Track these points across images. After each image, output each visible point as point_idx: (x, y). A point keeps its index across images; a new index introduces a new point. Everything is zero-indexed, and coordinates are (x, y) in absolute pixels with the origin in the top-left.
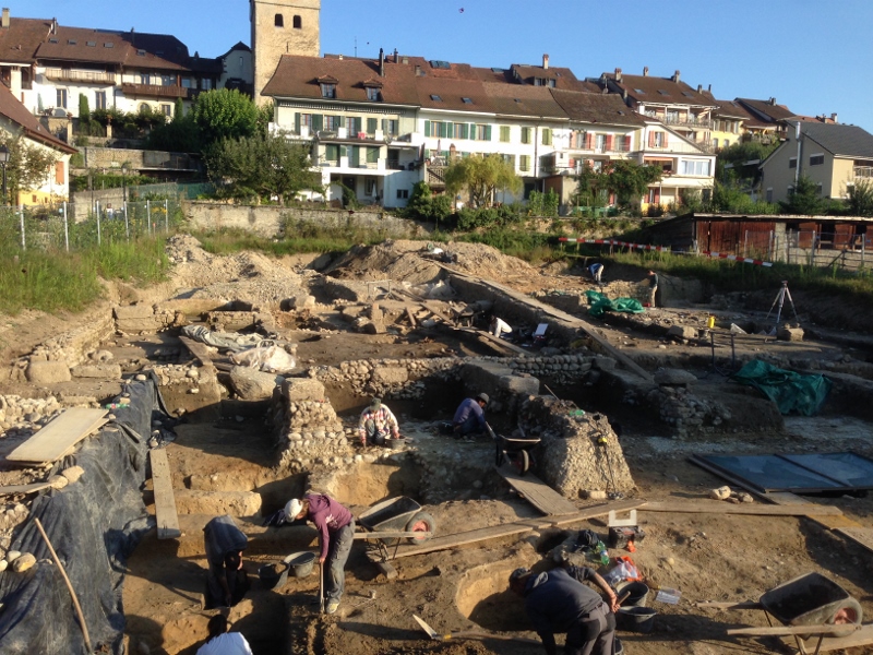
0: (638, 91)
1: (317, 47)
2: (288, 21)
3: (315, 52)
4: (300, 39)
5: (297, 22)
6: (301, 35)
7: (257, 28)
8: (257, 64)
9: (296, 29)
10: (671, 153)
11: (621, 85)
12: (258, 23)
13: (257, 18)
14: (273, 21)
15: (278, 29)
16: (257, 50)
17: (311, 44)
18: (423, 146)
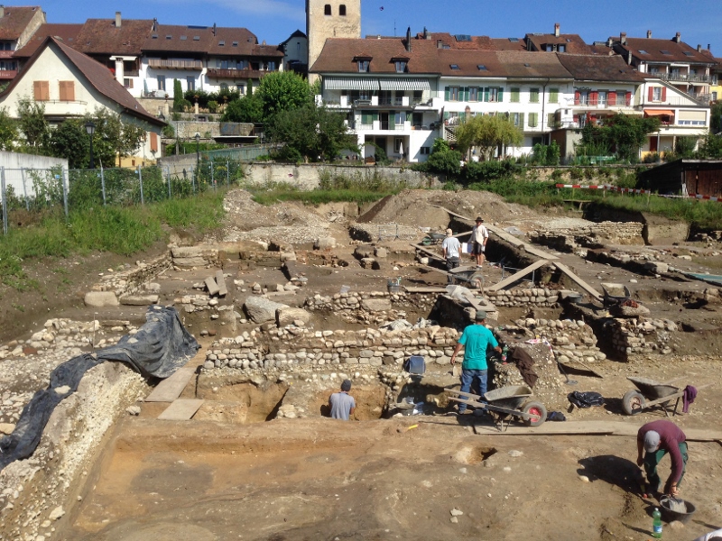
0: (642, 52)
1: (359, 30)
2: (335, 10)
3: (356, 35)
4: (345, 24)
5: (343, 10)
6: (345, 21)
7: (311, 18)
8: (311, 47)
9: (342, 17)
10: (669, 106)
11: (626, 47)
12: (311, 13)
13: (311, 9)
14: (322, 11)
15: (327, 17)
16: (310, 36)
17: (353, 28)
18: (443, 109)
